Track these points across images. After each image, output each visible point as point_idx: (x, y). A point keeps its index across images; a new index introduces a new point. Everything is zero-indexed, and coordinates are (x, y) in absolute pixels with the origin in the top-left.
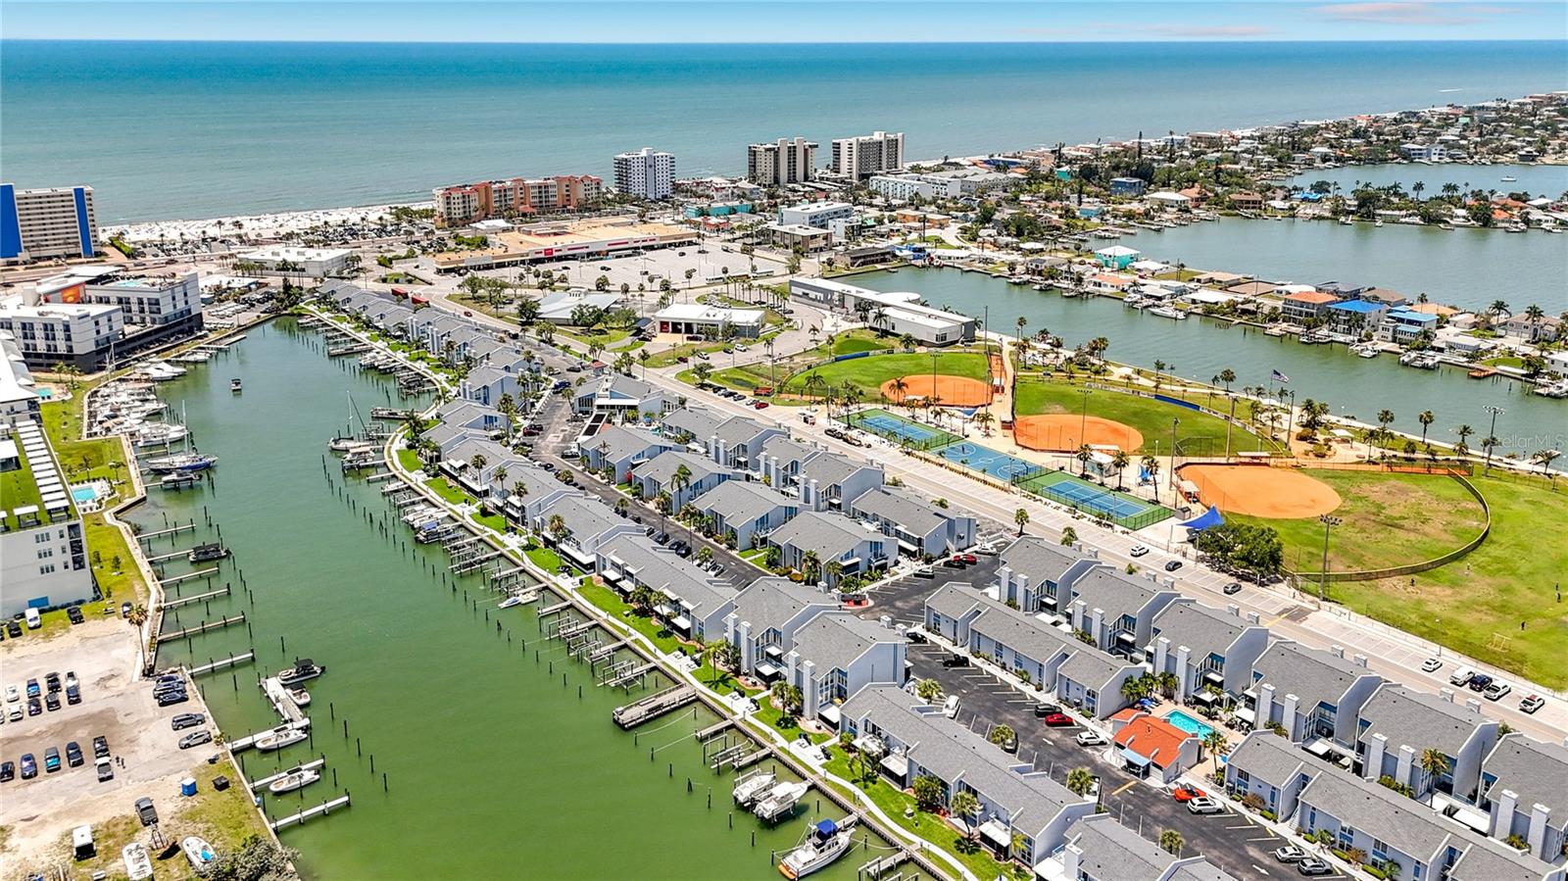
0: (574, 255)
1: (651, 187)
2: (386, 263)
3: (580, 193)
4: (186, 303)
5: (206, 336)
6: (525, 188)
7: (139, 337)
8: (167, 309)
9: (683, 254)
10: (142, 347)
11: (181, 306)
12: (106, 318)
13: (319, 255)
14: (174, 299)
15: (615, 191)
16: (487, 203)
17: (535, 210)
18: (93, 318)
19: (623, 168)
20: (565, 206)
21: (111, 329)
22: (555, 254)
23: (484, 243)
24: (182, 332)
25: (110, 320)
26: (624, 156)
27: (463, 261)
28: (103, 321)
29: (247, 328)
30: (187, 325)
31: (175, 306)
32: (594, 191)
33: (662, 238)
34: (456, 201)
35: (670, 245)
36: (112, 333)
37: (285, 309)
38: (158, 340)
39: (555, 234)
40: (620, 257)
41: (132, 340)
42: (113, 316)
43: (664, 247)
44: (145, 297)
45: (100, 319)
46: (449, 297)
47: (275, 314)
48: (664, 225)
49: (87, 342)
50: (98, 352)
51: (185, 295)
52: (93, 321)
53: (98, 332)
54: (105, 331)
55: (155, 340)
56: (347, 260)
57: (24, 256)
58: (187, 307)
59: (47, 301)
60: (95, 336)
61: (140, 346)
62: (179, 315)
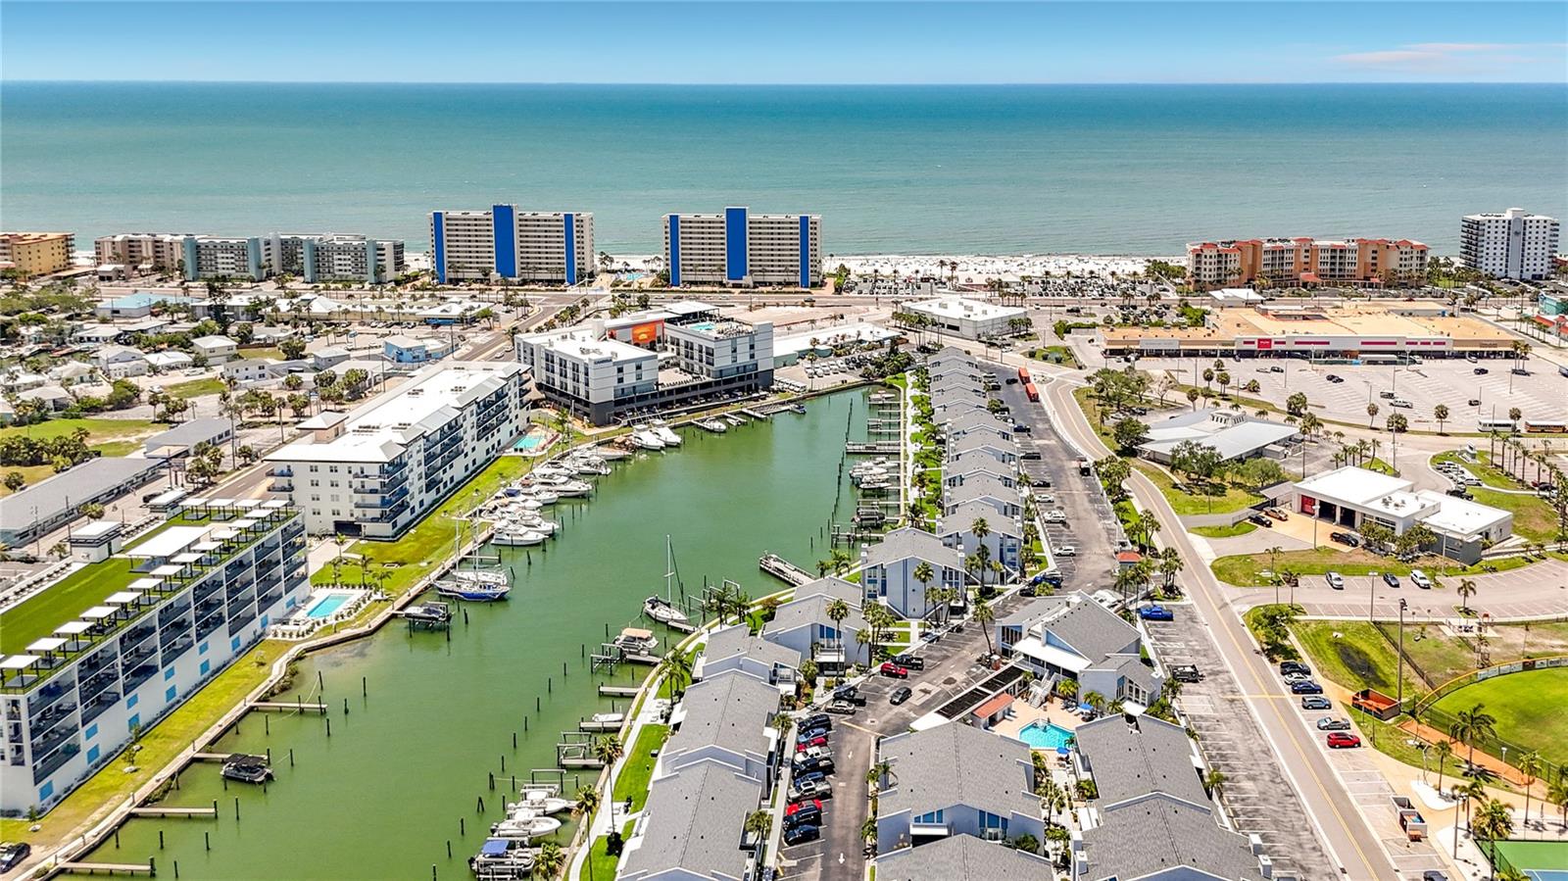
0: (1304, 352)
1: (1515, 260)
2: (1063, 330)
3: (1393, 261)
4: (752, 356)
5: (764, 398)
6: (1311, 251)
7: (680, 391)
8: (723, 361)
9: (1483, 372)
10: (683, 402)
11: (743, 359)
12: (634, 365)
13: (985, 312)
14: (735, 351)
15: (1459, 262)
16: (1253, 267)
17: (1319, 280)
18: (615, 364)
19: (1473, 233)
20: (1367, 278)
21: (639, 378)
22: (1274, 347)
23: (1199, 320)
24: (741, 389)
25: (639, 367)
26: (1478, 218)
27: (1138, 342)
28: (630, 369)
29: (820, 395)
30: (751, 381)
31: (736, 360)
32: (1415, 262)
33: (1456, 342)
34: (1208, 260)
35: (1473, 353)
36: (639, 383)
37: (882, 376)
38: (707, 396)
39: (1305, 318)
40: (1370, 362)
41: (670, 392)
42: (644, 364)
43: (1461, 355)
44: (705, 344)
45: (625, 367)
46: (1078, 391)
47: (868, 381)
48: (1498, 319)
49: (602, 391)
50: (618, 403)
51: (752, 347)
52: (616, 368)
53: (621, 380)
54: (630, 379)
55: (701, 396)
56: (1012, 323)
57: (747, 280)
58: (753, 361)
59: (612, 336)
60: (616, 384)
61: (678, 401)
62: (741, 369)
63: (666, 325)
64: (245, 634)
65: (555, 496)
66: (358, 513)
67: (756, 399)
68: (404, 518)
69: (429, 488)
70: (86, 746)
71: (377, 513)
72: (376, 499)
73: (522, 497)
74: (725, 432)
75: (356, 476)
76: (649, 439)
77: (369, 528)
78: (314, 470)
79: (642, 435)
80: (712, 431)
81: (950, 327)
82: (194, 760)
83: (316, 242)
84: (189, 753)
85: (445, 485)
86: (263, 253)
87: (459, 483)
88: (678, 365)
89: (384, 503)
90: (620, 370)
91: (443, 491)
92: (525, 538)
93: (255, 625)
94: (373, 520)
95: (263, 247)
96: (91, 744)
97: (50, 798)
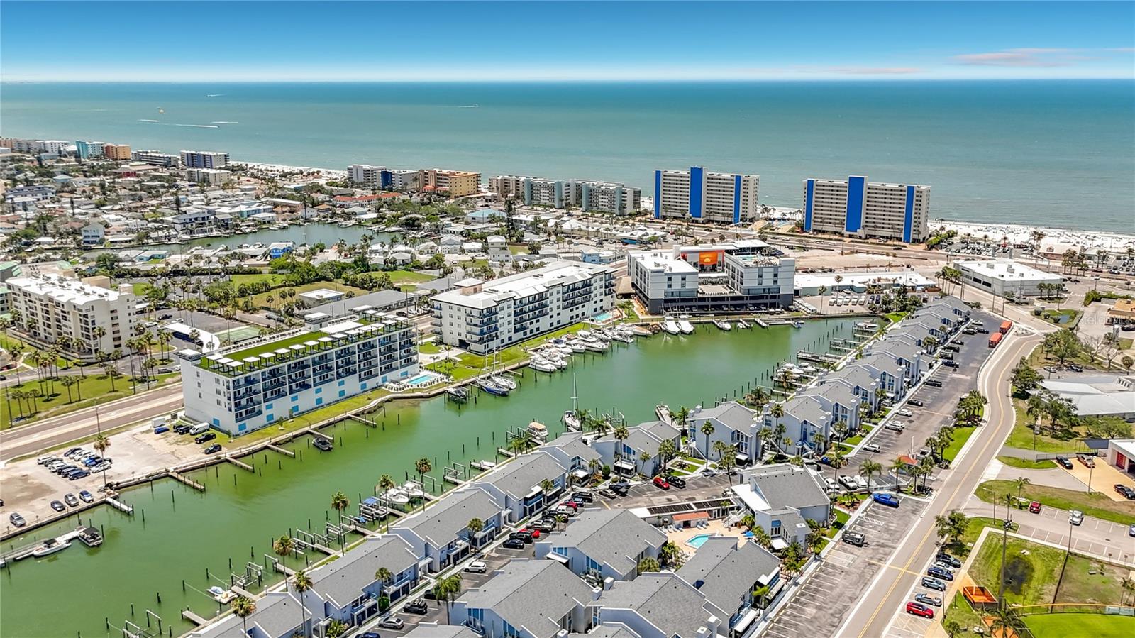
2: (1093, 298)
4: (775, 282)
7: (714, 299)
8: (751, 282)
10: (715, 307)
11: (768, 282)
12: (680, 277)
14: (761, 277)
18: (666, 274)
21: (683, 286)
24: (765, 305)
25: (684, 279)
28: (677, 279)
29: (825, 318)
30: (774, 300)
31: (760, 284)
36: (683, 289)
37: (886, 311)
38: (736, 306)
41: (706, 299)
42: (688, 277)
44: (740, 269)
45: (674, 277)
47: (873, 314)
49: (657, 291)
50: (666, 301)
51: (776, 275)
52: (666, 277)
53: (670, 286)
54: (676, 286)
55: (731, 305)
56: (1041, 286)
57: (861, 232)
58: (775, 286)
59: (685, 258)
60: (666, 288)
61: (712, 306)
62: (767, 291)
63: (725, 253)
64: (371, 383)
65: (583, 348)
66: (469, 336)
67: (772, 314)
68: (494, 344)
69: (516, 330)
70: (266, 412)
71: (476, 338)
72: (477, 330)
73: (563, 345)
74: (729, 330)
75: (468, 315)
76: (672, 326)
77: (474, 346)
78: (451, 308)
79: (668, 323)
80: (721, 329)
81: (985, 283)
82: (308, 432)
83: (591, 186)
84: (307, 429)
85: (531, 331)
86: (564, 191)
87: (542, 332)
88: (727, 282)
89: (482, 333)
90: (670, 279)
91: (529, 335)
92: (544, 367)
93: (379, 379)
94: (476, 342)
95: (564, 188)
96: (269, 412)
97: (244, 431)
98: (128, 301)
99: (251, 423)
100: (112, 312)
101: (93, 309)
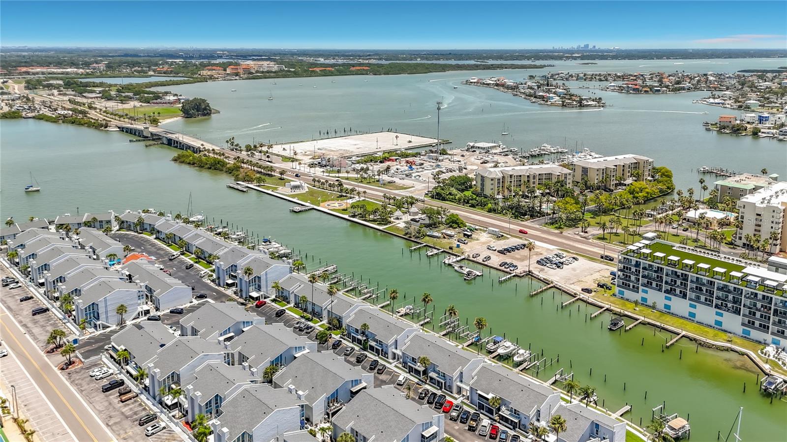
64: (755, 334)
70: (641, 294)
96: (644, 295)
97: (621, 296)
98: (774, 211)
99: (628, 294)
100: (758, 215)
101: (744, 207)
